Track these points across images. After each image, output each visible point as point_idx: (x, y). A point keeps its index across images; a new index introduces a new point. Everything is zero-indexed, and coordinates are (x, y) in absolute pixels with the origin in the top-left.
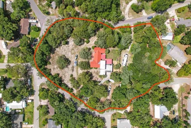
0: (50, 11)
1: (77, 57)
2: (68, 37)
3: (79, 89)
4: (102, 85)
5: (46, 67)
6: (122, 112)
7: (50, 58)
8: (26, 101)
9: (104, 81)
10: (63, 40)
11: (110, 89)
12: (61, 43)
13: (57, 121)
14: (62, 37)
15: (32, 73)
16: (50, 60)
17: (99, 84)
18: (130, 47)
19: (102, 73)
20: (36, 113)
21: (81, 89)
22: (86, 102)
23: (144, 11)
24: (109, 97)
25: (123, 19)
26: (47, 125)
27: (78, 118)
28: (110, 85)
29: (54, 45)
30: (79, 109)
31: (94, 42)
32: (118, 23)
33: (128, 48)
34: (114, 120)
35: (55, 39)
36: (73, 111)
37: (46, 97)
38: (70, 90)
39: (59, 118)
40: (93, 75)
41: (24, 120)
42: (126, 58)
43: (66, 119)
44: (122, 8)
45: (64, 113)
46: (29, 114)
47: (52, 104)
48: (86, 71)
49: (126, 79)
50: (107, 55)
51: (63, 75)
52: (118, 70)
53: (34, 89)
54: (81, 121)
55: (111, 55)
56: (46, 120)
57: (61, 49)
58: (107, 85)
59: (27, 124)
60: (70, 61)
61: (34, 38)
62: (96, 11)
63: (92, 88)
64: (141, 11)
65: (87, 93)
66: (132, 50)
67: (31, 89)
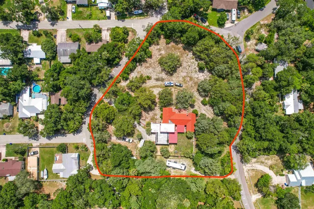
0: (251, 42)
1: (180, 86)
2: (210, 71)
3: (127, 90)
4: (134, 127)
5: (162, 37)
6: (90, 161)
7: (177, 43)
8: (108, 8)
9: (140, 130)
10: (207, 63)
11: (127, 140)
12: (201, 59)
13: (77, 56)
14: (210, 61)
15: (152, 16)
16: (172, 44)
17: (136, 123)
18: (198, 173)
19: (154, 127)
20: (89, 24)
21: (128, 94)
22: (106, 101)
23: (258, 196)
24: (114, 139)
25: (243, 160)
26: (71, 42)
27: (82, 88)
28: (135, 141)
29: (198, 49)
30: (96, 91)
31: (204, 112)
32: (238, 152)
33: (196, 170)
34: (77, 148)
35: (207, 50)
36: (93, 81)
37: (114, 37)
38: (126, 75)
39: (82, 59)
40: (150, 113)
41: (79, 6)
42: (178, 166)
43: (79, 70)
44: (263, 158)
45: (90, 67)
46: (88, 13)
47: (104, 48)
48: (157, 100)
49: (146, 166)
50: (184, 135)
51: (150, 64)
52: (159, 153)
53: (126, 20)
54: (77, 94)
55: (183, 140)
56: (79, 40)
57: (192, 61)
58: (135, 136)
59: (73, 10)
60: (172, 75)
61: (207, 18)
62: (255, 115)
63: (130, 111)
64: (260, 191)
65: (122, 102)
66: (193, 176)
67: (126, 15)
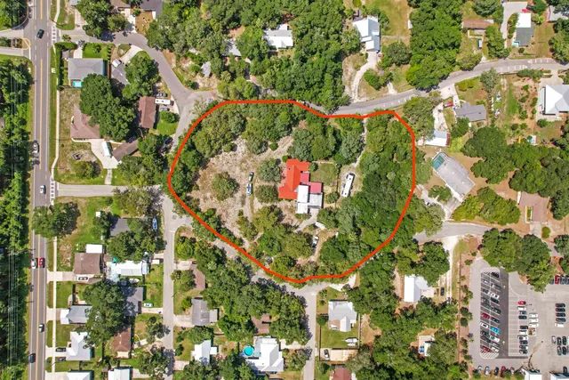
0: (198, 81)
1: (253, 176)
2: (235, 137)
3: (256, 240)
4: (300, 233)
5: (188, 195)
6: (339, 287)
7: (197, 177)
8: (148, 262)
9: (305, 226)
10: (226, 142)
11: (315, 242)
12: (220, 148)
13: (211, 300)
14: (224, 137)
15: (160, 206)
16: (198, 182)
17: (295, 231)
18: (359, 159)
19: (302, 210)
20: (168, 284)
21: (260, 240)
22: (268, 266)
23: (390, 86)
24: (313, 258)
25: (347, 102)
26: (190, 310)
27: (252, 293)
28: (317, 233)
29: (207, 152)
30: (254, 279)
31: (286, 148)
32: (337, 109)
33: (355, 161)
34: (323, 302)
35: (210, 141)
36: (243, 282)
37: (190, 255)
38: (237, 242)
39: (215, 294)
40: (284, 213)
41: (145, 298)
42: (349, 183)
43: (229, 297)
44: (345, 78)
45: (226, 284)
46: (154, 287)
47: (202, 267)
48: (269, 205)
49: (345, 222)
50: (313, 174)
51: (224, 211)
52: (333, 205)
53: (164, 239)
54: (258, 299)
55: (319, 175)
56: (189, 299)
57: (221, 159)
58: (311, 233)
59: (150, 305)
60: (238, 185)
61: (166, 136)
62: (292, 88)
63: (281, 238)
64: (385, 85)
65: (271, 247)
66: (361, 165)
67: (158, 239)
